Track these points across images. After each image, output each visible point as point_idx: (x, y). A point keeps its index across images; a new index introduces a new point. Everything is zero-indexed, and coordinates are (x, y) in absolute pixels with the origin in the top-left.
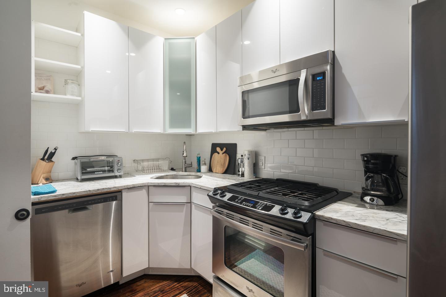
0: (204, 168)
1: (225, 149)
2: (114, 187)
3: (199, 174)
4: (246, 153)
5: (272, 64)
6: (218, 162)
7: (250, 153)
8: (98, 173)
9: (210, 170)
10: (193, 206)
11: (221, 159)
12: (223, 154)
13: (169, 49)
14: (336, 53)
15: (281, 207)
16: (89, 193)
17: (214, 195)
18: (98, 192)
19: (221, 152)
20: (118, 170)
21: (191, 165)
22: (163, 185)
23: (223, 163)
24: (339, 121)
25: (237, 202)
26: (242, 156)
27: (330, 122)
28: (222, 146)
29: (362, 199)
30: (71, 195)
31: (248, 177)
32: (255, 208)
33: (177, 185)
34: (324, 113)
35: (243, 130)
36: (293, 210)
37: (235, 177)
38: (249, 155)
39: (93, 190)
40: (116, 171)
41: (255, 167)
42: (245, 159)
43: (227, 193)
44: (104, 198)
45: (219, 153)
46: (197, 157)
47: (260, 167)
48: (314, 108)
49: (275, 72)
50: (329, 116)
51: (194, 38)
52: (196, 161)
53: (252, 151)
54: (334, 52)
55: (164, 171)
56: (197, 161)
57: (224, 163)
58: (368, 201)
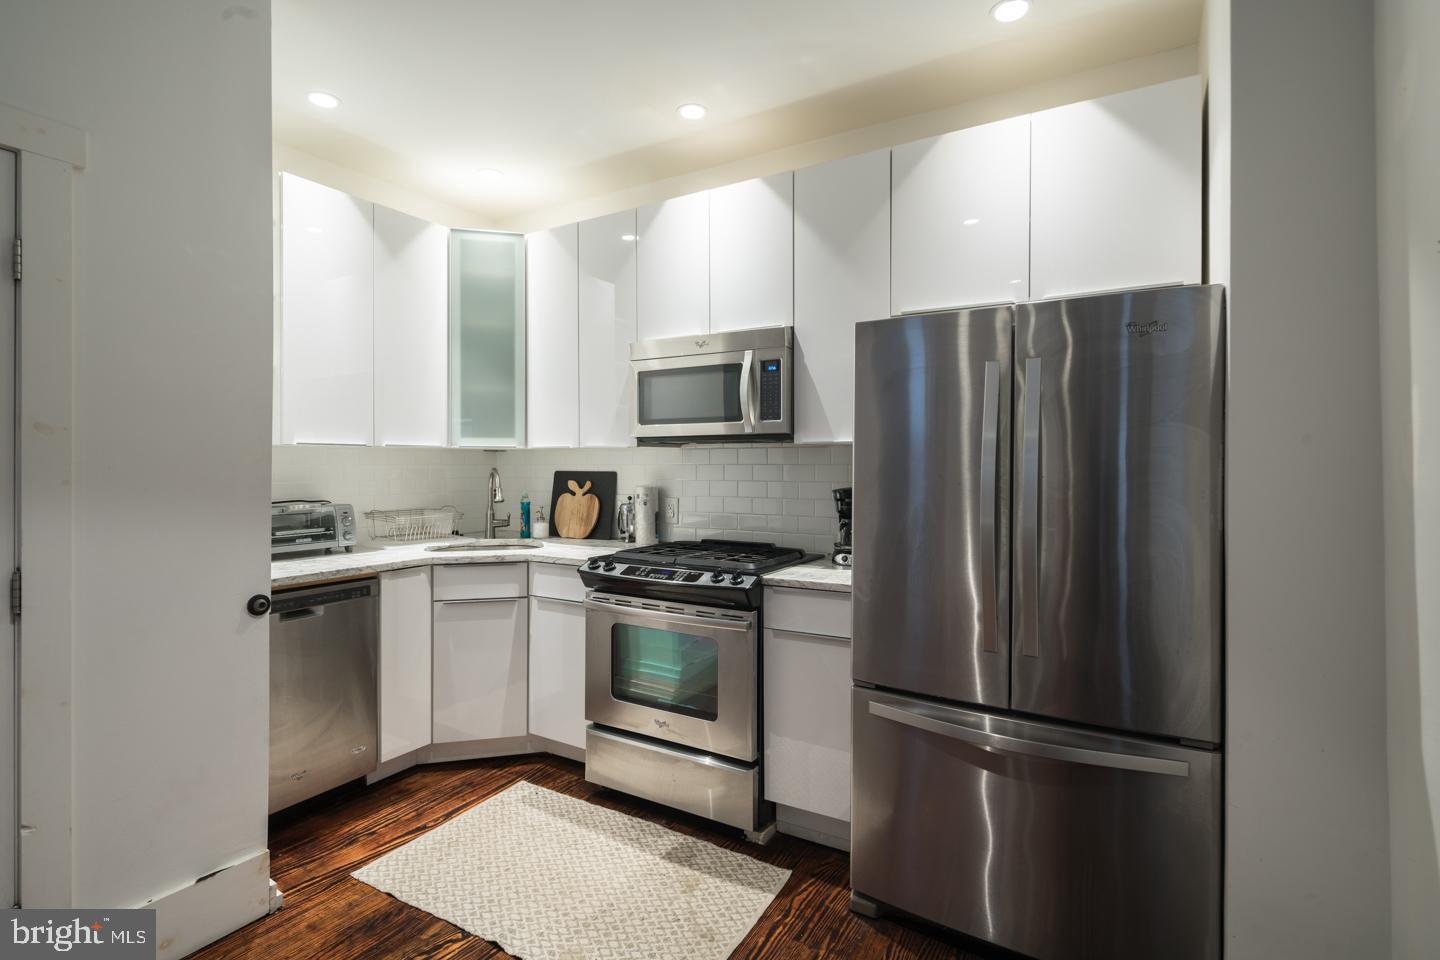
0: (540, 528)
1: (588, 485)
2: (368, 567)
3: (527, 541)
4: (641, 492)
5: (698, 331)
6: (572, 513)
7: (649, 491)
8: (301, 541)
9: (554, 532)
10: (534, 603)
11: (578, 506)
12: (584, 494)
13: (461, 254)
14: (796, 330)
15: (711, 574)
16: (322, 578)
17: (590, 568)
18: (338, 576)
19: (579, 492)
20: (345, 534)
21: (507, 523)
22: (467, 561)
23: (585, 515)
24: (801, 438)
25: (639, 575)
26: (630, 498)
27: (788, 437)
28: (580, 477)
29: (834, 561)
30: (289, 582)
31: (643, 538)
32: (673, 579)
33: (499, 560)
34: (778, 425)
35: (639, 445)
36: (731, 576)
37: (616, 542)
38: (647, 495)
39: (329, 572)
40: (341, 538)
41: (659, 520)
42: (637, 505)
43: (616, 565)
44: (344, 591)
45: (573, 494)
46: (522, 504)
47: (668, 521)
48: (763, 416)
49: (701, 346)
50: (785, 430)
51: (522, 235)
52: (520, 511)
53: (652, 488)
54: (792, 328)
55: (442, 537)
56: (522, 514)
57: (589, 516)
58: (841, 562)
